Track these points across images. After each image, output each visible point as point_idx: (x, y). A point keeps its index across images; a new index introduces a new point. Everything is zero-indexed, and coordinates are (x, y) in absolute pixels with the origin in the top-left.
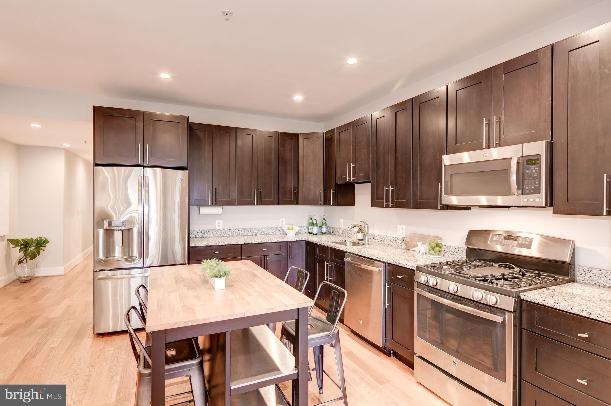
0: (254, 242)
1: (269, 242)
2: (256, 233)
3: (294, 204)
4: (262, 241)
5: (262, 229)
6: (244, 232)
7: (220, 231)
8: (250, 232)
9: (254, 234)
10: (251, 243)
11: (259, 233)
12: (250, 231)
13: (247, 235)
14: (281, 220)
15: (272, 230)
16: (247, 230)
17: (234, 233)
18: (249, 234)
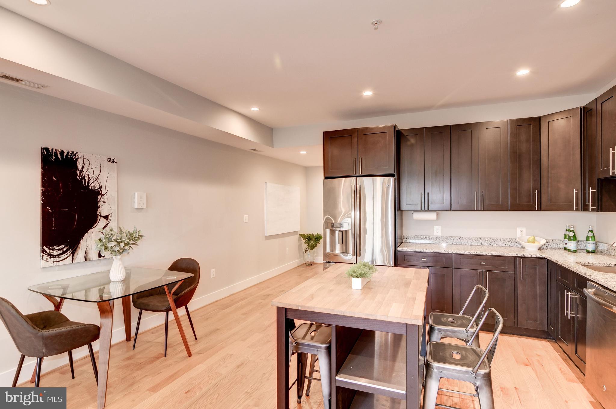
0: (469, 253)
1: (488, 254)
2: (482, 244)
3: (534, 210)
4: (478, 252)
5: (491, 239)
6: (466, 241)
7: (438, 238)
8: (475, 242)
9: (479, 244)
10: (464, 253)
11: (486, 244)
12: (474, 240)
13: (471, 245)
14: (519, 230)
15: (505, 242)
16: (470, 238)
17: (454, 241)
18: (473, 244)
